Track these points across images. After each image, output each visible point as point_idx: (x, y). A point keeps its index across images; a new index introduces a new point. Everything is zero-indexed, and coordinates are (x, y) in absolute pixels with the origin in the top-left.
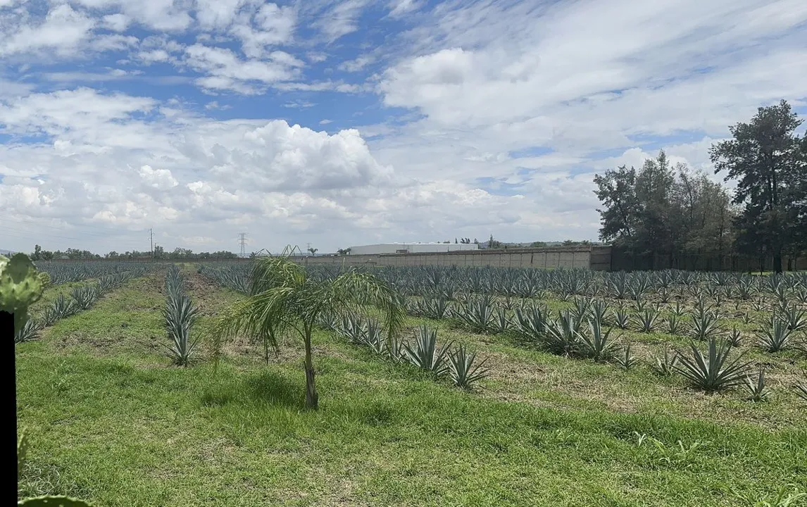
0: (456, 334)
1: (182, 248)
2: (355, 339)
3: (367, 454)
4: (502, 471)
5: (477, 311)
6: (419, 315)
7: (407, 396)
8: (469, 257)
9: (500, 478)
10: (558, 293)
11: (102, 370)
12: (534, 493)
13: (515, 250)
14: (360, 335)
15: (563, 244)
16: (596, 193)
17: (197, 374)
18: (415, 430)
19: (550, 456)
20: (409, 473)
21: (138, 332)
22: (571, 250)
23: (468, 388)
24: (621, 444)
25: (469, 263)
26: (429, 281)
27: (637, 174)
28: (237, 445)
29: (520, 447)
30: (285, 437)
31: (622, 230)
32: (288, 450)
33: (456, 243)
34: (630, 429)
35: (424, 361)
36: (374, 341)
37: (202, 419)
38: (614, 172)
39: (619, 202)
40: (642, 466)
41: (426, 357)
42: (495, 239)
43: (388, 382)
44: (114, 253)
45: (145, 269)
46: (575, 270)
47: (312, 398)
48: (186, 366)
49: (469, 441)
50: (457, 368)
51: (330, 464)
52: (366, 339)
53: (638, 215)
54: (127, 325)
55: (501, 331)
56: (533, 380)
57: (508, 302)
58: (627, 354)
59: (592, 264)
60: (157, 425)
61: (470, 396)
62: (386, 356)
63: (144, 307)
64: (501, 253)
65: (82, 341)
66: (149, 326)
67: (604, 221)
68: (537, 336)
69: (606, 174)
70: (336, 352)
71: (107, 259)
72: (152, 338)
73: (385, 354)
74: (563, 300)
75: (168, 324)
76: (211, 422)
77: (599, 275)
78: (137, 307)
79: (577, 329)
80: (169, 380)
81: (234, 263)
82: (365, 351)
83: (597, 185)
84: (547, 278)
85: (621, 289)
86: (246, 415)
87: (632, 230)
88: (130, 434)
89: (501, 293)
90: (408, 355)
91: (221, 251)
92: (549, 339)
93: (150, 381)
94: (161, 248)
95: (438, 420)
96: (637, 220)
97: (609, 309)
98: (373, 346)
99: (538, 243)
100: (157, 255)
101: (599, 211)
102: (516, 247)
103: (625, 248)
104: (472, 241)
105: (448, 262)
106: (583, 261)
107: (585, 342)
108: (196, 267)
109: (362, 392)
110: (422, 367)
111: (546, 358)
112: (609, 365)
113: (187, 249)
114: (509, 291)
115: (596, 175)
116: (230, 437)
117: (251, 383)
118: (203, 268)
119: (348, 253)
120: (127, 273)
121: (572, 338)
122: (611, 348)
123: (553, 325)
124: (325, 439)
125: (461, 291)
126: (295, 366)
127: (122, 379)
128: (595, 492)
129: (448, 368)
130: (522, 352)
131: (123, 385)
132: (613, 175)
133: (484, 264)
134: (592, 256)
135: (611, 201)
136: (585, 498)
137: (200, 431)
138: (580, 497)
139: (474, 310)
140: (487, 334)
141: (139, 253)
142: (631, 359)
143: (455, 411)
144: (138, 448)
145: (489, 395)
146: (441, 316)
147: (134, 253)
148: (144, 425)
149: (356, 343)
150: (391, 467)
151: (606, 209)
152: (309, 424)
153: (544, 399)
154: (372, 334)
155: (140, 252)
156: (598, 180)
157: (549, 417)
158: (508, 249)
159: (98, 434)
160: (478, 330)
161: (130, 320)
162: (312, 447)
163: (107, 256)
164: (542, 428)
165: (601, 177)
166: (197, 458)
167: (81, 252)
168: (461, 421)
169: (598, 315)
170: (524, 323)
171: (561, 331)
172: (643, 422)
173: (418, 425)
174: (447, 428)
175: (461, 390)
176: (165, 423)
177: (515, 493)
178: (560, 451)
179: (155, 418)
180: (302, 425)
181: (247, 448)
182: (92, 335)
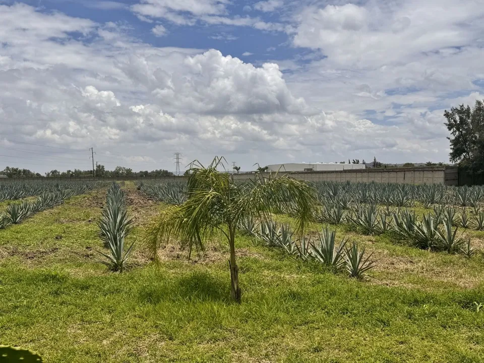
0: (351, 236)
1: (122, 167)
2: (271, 242)
3: (283, 337)
4: (385, 341)
5: (365, 217)
6: (321, 221)
7: (314, 286)
8: (359, 175)
9: (385, 346)
10: (423, 202)
11: (34, 280)
12: (409, 356)
13: (393, 169)
14: (275, 238)
15: (426, 165)
16: (446, 124)
17: (132, 278)
18: (320, 314)
19: (419, 326)
20: (317, 350)
21: (73, 243)
22: (431, 169)
23: (360, 278)
24: (466, 312)
25: (359, 180)
26: (329, 193)
27: (472, 111)
28: (170, 339)
29: (399, 321)
30: (213, 328)
31: (464, 154)
32: (216, 340)
33: (350, 163)
34: (471, 301)
35: (326, 257)
36: (286, 243)
37: (137, 319)
38: (457, 109)
39: (461, 132)
40: (480, 328)
41: (327, 253)
42: (378, 161)
43: (298, 276)
44: (55, 171)
45: (87, 186)
46: (434, 185)
47: (236, 293)
48: (121, 272)
49: (361, 319)
50: (351, 261)
51: (252, 348)
52: (280, 241)
53: (474, 143)
54: (61, 237)
55: (383, 232)
56: (407, 270)
57: (388, 209)
58: (469, 246)
59: (446, 180)
60: (93, 328)
61: (362, 284)
62: (296, 255)
63: (79, 220)
64: (382, 171)
65: (13, 254)
66: (84, 237)
67: (452, 147)
68: (409, 235)
69: (452, 110)
70: (255, 253)
71: (48, 177)
72: (87, 248)
73: (296, 253)
74: (426, 208)
75: (103, 235)
76: (146, 320)
77: (450, 189)
78: (72, 220)
79: (436, 228)
80: (104, 286)
81: (171, 180)
82: (279, 252)
83: (446, 118)
84: (415, 190)
85: (464, 199)
86: (178, 312)
87: (471, 154)
88: (65, 339)
89: (383, 203)
90: (314, 253)
91: (159, 170)
92: (417, 237)
93: (85, 287)
94: (103, 167)
95: (338, 305)
96: (473, 147)
97: (456, 214)
98: (286, 247)
99: (408, 164)
100: (99, 174)
101: (449, 139)
102: (392, 167)
103: (466, 168)
104: (361, 162)
105: (344, 179)
106: (439, 178)
107: (442, 239)
108: (136, 185)
109: (277, 285)
110: (325, 262)
111: (415, 252)
112: (457, 255)
113: (127, 168)
114: (388, 200)
115: (446, 111)
116: (163, 332)
117: (183, 283)
118: (142, 185)
119: (266, 171)
120: (69, 190)
121: (432, 235)
122: (459, 242)
123: (420, 226)
124: (248, 327)
125: (353, 201)
126: (220, 267)
127: (55, 289)
128: (451, 350)
129: (345, 262)
130: (398, 248)
131: (56, 293)
132: (456, 111)
133: (371, 180)
134: (445, 174)
135: (456, 132)
136: (444, 356)
137: (135, 330)
138: (441, 355)
139: (363, 216)
140: (373, 236)
141: (80, 172)
142: (471, 249)
143: (351, 296)
144: (72, 352)
145: (376, 282)
146: (338, 222)
147: (76, 171)
148: (79, 329)
149: (272, 245)
150: (302, 346)
151: (453, 138)
152: (233, 315)
153: (414, 283)
154: (285, 237)
155: (82, 171)
156: (447, 115)
157: (418, 296)
158: (387, 168)
159: (31, 341)
160: (366, 232)
161: (64, 232)
162: (237, 335)
163: (49, 174)
164: (413, 305)
165: (448, 113)
166: (131, 355)
167: (20, 171)
168: (356, 304)
169: (450, 218)
170: (400, 225)
171: (425, 231)
172: (479, 294)
173: (323, 310)
174: (345, 311)
175: (354, 279)
176: (100, 326)
177: (396, 358)
178: (426, 321)
179: (90, 322)
180: (227, 317)
181: (180, 341)
182: (23, 247)
